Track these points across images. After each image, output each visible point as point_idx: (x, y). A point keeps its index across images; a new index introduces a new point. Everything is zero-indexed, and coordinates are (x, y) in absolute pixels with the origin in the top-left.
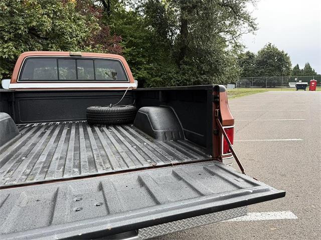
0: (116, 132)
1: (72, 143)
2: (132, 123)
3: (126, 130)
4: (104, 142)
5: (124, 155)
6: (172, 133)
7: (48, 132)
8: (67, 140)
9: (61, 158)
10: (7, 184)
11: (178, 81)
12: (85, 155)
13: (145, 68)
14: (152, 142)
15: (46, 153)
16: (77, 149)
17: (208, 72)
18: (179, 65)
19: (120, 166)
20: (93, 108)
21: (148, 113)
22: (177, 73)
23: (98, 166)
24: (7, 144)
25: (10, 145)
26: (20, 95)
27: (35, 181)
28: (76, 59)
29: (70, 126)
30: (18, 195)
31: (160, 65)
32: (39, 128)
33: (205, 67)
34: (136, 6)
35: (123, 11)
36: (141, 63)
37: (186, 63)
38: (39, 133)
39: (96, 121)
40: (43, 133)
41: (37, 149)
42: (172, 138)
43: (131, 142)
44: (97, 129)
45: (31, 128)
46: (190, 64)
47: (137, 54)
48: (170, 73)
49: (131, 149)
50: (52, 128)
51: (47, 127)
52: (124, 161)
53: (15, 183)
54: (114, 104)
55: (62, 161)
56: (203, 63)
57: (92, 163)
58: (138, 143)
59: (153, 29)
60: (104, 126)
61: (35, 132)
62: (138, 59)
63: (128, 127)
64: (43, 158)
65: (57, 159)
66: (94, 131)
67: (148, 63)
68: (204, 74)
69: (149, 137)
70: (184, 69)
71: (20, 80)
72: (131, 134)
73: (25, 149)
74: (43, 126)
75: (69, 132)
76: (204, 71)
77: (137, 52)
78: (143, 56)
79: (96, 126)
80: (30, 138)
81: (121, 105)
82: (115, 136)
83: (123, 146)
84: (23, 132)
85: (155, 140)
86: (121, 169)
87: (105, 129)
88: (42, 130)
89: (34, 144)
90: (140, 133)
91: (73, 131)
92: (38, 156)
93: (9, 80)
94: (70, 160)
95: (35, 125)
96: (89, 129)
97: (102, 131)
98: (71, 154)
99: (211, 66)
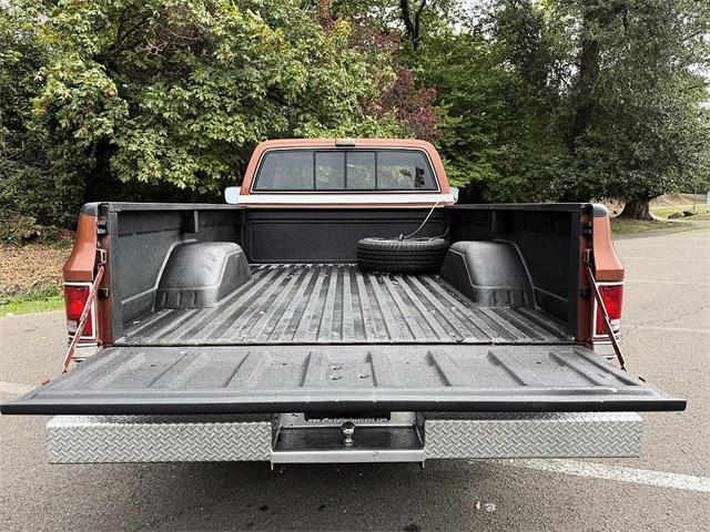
0: (405, 285)
1: (331, 297)
2: (438, 272)
3: (425, 284)
4: (383, 300)
5: (411, 322)
6: (508, 292)
7: (295, 278)
8: (324, 292)
9: (314, 317)
10: (245, 341)
11: (569, 183)
12: (350, 316)
13: (488, 155)
14: (468, 306)
15: (293, 308)
16: (339, 307)
17: (649, 163)
18: (572, 146)
19: (402, 336)
20: (369, 241)
21: (465, 253)
22: (567, 165)
23: (368, 332)
24: (236, 292)
25: (241, 294)
26: (253, 215)
27: (279, 341)
28: (346, 151)
29: (329, 271)
30: (261, 355)
31: (525, 148)
32: (280, 272)
33: (640, 150)
34: (476, 22)
35: (448, 35)
36: (479, 146)
37: (590, 143)
38: (280, 280)
39: (374, 265)
40: (286, 281)
41: (279, 302)
42: (509, 303)
43: (429, 305)
44: (373, 279)
45: (267, 271)
46: (600, 145)
47: (472, 127)
48: (549, 165)
49: (426, 314)
50: (299, 273)
51: (293, 272)
52: (409, 329)
53: (255, 341)
54: (407, 234)
55: (316, 322)
56: (637, 140)
57: (360, 327)
58: (440, 306)
59: (513, 67)
60: (385, 275)
61: (275, 278)
62: (472, 137)
63: (428, 280)
64: (289, 315)
65: (309, 317)
66: (367, 282)
67: (497, 144)
68: (636, 167)
69: (465, 298)
70: (584, 156)
71: (256, 190)
72: (432, 290)
73: (262, 301)
74: (285, 269)
75: (327, 281)
76: (637, 160)
77: (472, 120)
78: (486, 131)
79: (372, 274)
80: (267, 286)
81: (419, 236)
82: (402, 292)
83: (414, 309)
84: (256, 276)
85: (473, 305)
86: (402, 341)
87: (386, 280)
88: (285, 275)
89: (275, 296)
90: (448, 291)
91: (334, 280)
92: (282, 311)
93: (238, 189)
94: (328, 320)
95: (274, 266)
96: (360, 279)
97: (382, 283)
98: (329, 313)
99: (657, 149)
